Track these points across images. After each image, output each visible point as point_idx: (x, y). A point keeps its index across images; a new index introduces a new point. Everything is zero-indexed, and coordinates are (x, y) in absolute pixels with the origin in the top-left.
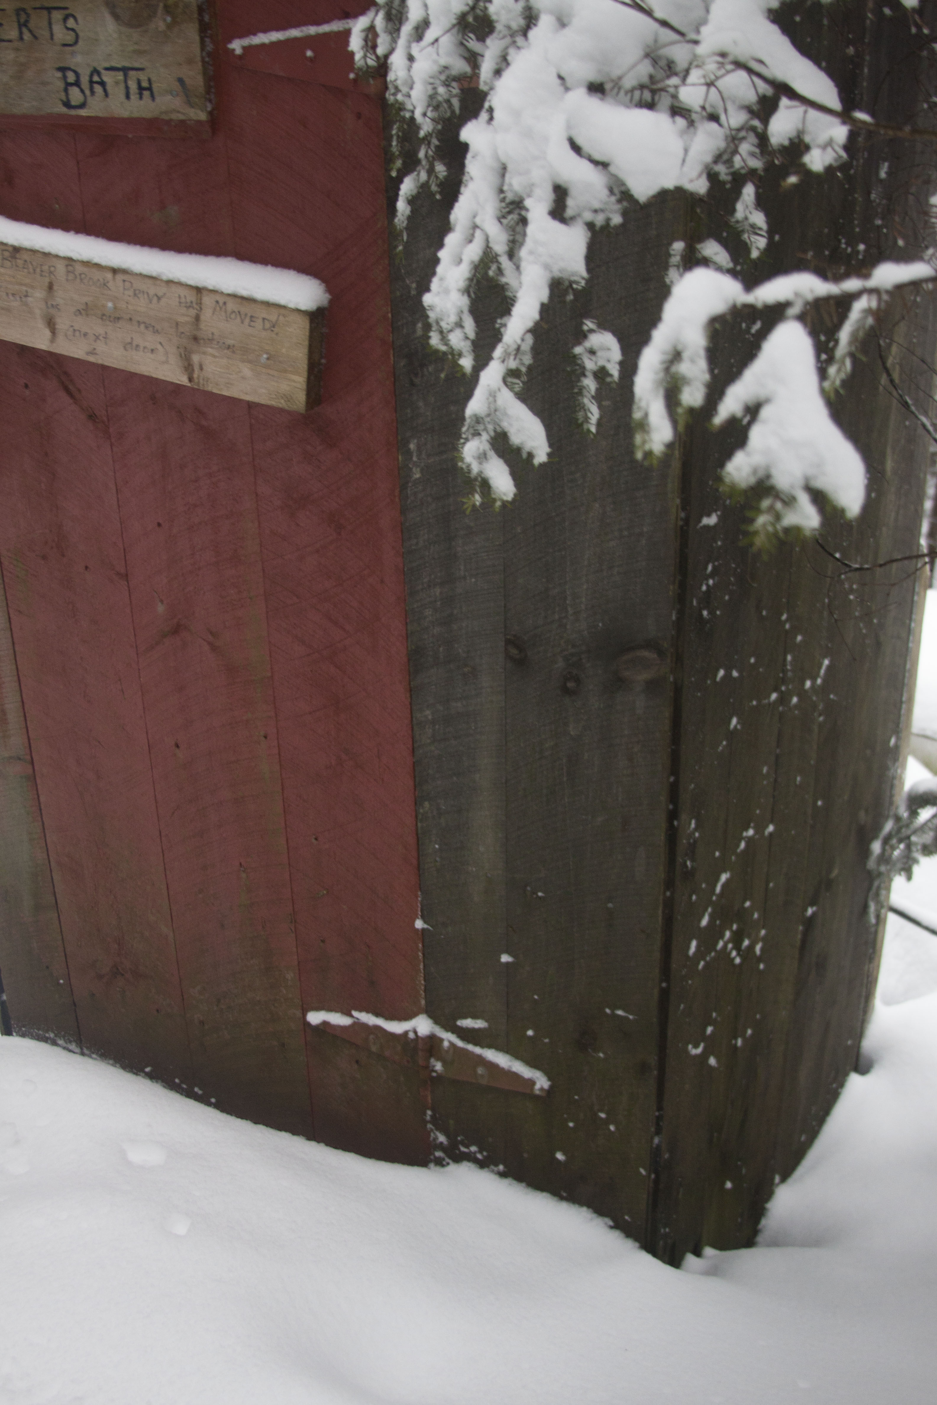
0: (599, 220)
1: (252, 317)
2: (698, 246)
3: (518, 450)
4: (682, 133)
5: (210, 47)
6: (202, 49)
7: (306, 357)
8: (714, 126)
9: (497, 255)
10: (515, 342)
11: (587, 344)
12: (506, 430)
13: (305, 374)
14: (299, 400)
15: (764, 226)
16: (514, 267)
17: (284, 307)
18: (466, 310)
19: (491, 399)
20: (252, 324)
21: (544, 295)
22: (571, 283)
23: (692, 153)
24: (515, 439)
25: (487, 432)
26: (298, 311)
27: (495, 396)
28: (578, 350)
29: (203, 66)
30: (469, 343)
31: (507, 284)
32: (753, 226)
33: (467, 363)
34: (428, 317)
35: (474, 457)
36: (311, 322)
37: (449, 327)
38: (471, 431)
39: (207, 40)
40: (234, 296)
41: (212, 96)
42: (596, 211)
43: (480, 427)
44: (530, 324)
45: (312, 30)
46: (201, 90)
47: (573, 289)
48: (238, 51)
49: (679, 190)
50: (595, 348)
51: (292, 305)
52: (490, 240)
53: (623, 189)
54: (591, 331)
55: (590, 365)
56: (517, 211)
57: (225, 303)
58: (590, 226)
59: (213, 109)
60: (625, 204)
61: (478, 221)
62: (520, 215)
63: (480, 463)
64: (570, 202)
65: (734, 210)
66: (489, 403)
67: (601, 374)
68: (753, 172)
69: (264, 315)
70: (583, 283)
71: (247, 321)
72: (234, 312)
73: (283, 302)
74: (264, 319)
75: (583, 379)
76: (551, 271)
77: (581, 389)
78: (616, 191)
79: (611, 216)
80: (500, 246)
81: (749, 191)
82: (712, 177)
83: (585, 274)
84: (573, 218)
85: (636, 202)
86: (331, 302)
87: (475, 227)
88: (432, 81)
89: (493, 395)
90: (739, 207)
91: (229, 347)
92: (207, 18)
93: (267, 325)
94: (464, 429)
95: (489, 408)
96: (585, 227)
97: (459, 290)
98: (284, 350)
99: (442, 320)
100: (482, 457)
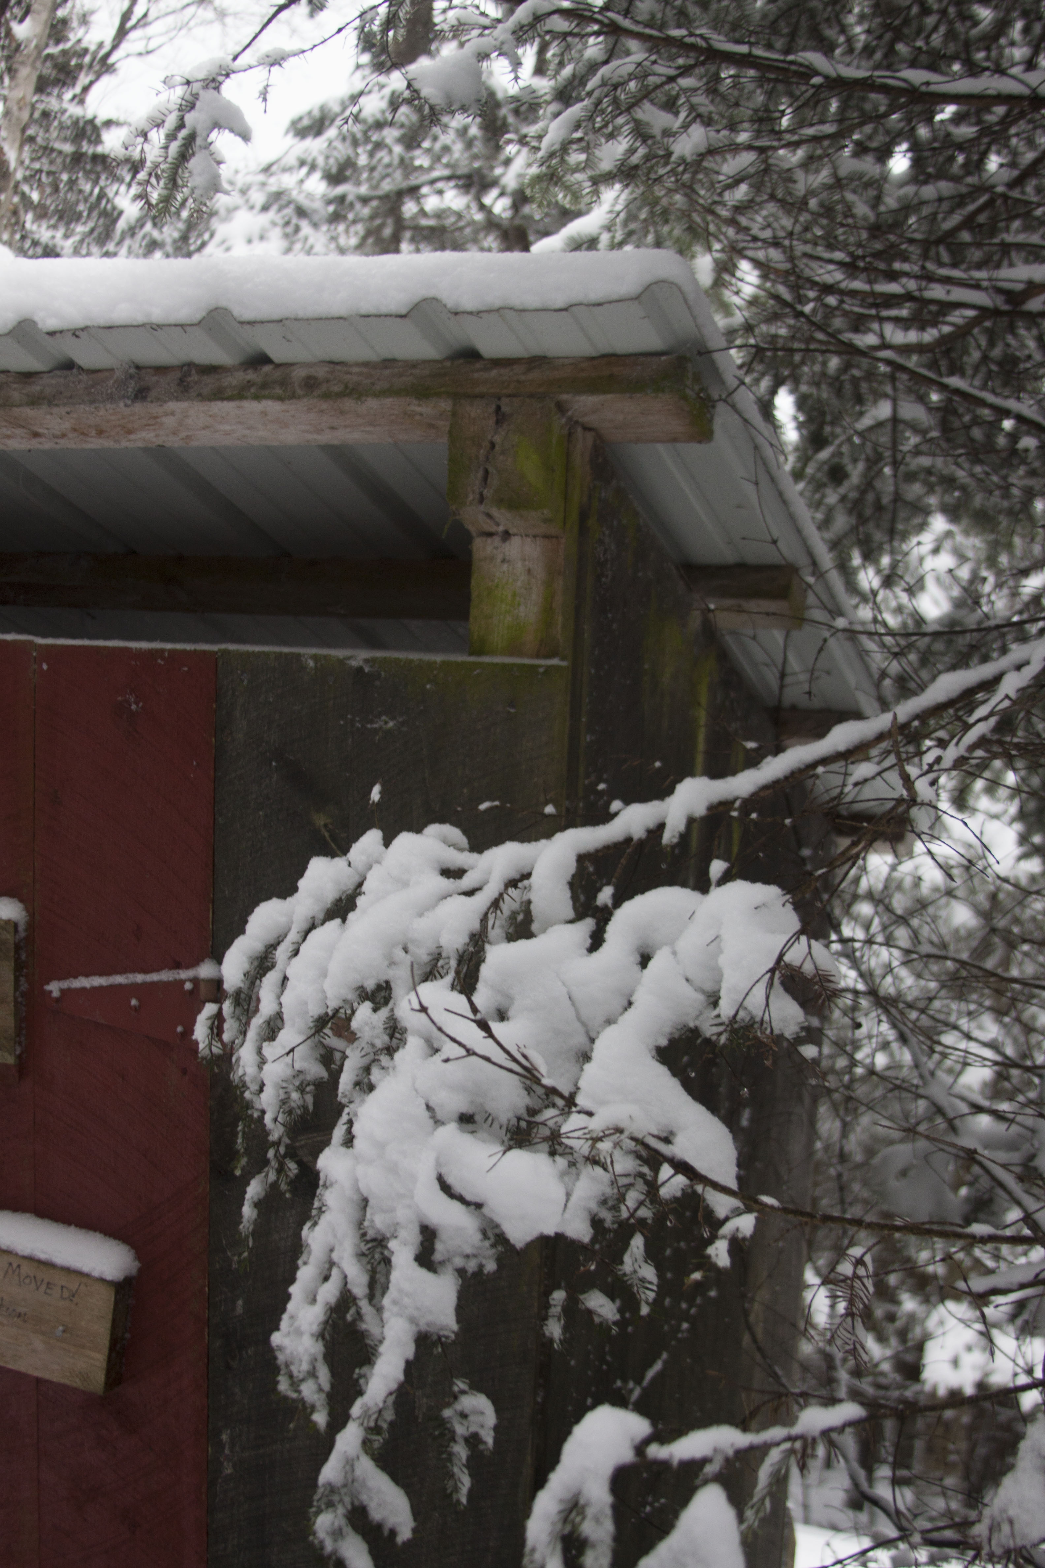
0: (472, 1266)
1: (48, 1283)
2: (582, 1297)
3: (379, 1526)
4: (563, 1175)
5: (24, 986)
6: (16, 988)
7: (109, 1332)
8: (599, 1170)
9: (355, 1299)
10: (376, 1404)
11: (458, 1407)
12: (365, 1503)
13: (106, 1351)
14: (98, 1379)
15: (655, 1280)
16: (374, 1311)
17: (87, 1275)
18: (320, 1358)
19: (348, 1467)
20: (48, 1291)
21: (410, 1351)
22: (439, 1337)
23: (574, 1199)
24: (376, 1514)
25: (344, 1504)
26: (102, 1280)
27: (352, 1466)
28: (447, 1413)
29: (15, 1006)
30: (323, 1396)
31: (367, 1331)
32: (643, 1280)
33: (320, 1418)
34: (275, 1358)
35: (328, 1533)
36: (117, 1293)
37: (301, 1376)
38: (325, 1500)
39: (22, 979)
40: (30, 1259)
41: (23, 1039)
42: (467, 1256)
43: (336, 1498)
44: (394, 1386)
45: (139, 978)
46: (11, 1031)
47: (442, 1344)
48: (56, 994)
49: (559, 1237)
50: (467, 1411)
51: (96, 1274)
52: (349, 1280)
53: (497, 1231)
54: (463, 1392)
55: (460, 1430)
56: (379, 1250)
57: (19, 1266)
58: (461, 1272)
59: (22, 1052)
60: (500, 1248)
61: (335, 1256)
62: (382, 1254)
63: (335, 1540)
64: (439, 1246)
65: (622, 1262)
66: (346, 1473)
67: (473, 1440)
68: (642, 1221)
69: (64, 1283)
70: (453, 1336)
71: (43, 1287)
72: (28, 1276)
73: (86, 1269)
74: (62, 1287)
75: (452, 1444)
76: (417, 1325)
77: (451, 1455)
78: (490, 1234)
79: (484, 1262)
80: (359, 1289)
81: (638, 1243)
82: (596, 1223)
83: (455, 1327)
84: (442, 1263)
85: (513, 1247)
86: (140, 1270)
87: (332, 1264)
88: (284, 1085)
89: (350, 1463)
90: (627, 1258)
91: (19, 1315)
92: (23, 956)
93: (66, 1294)
94: (316, 1497)
95: (345, 1476)
96: (456, 1274)
97: (312, 1335)
98: (83, 1323)
99: (292, 1363)
100: (337, 1534)
